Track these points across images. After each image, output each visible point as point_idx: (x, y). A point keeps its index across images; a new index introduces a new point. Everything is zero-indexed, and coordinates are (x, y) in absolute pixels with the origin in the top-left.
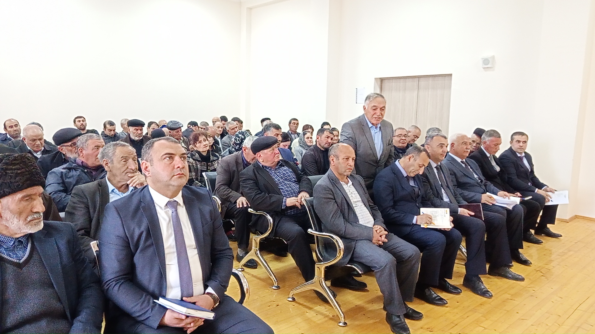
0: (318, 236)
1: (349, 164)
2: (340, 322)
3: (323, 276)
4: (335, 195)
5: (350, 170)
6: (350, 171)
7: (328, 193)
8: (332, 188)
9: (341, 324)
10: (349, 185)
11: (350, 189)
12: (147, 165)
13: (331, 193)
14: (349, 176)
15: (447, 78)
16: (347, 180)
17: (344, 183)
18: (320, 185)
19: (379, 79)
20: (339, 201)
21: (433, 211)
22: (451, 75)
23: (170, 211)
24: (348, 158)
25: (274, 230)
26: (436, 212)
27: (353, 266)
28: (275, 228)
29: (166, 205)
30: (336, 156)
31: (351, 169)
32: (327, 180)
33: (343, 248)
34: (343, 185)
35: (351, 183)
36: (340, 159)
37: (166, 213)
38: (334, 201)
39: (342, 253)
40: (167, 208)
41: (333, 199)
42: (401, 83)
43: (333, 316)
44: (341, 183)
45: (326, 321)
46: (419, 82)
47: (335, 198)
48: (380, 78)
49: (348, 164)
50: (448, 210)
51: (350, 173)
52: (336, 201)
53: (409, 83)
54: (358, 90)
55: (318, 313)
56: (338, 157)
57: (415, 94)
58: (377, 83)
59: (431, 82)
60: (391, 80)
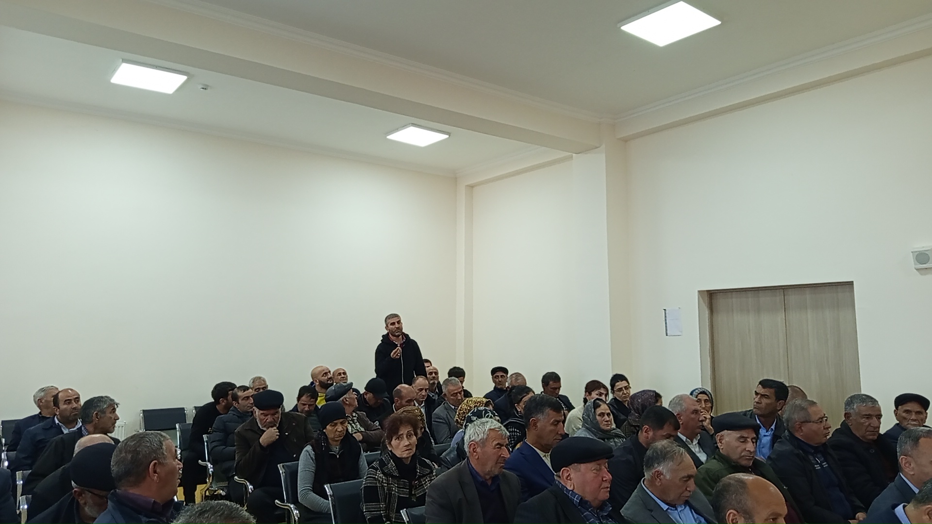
15: (843, 289)
19: (706, 293)
22: (851, 284)
42: (751, 299)
46: (786, 296)
48: (709, 291)
54: (667, 312)
56: (750, 517)
57: (780, 317)
58: (702, 298)
59: (808, 296)
60: (729, 294)
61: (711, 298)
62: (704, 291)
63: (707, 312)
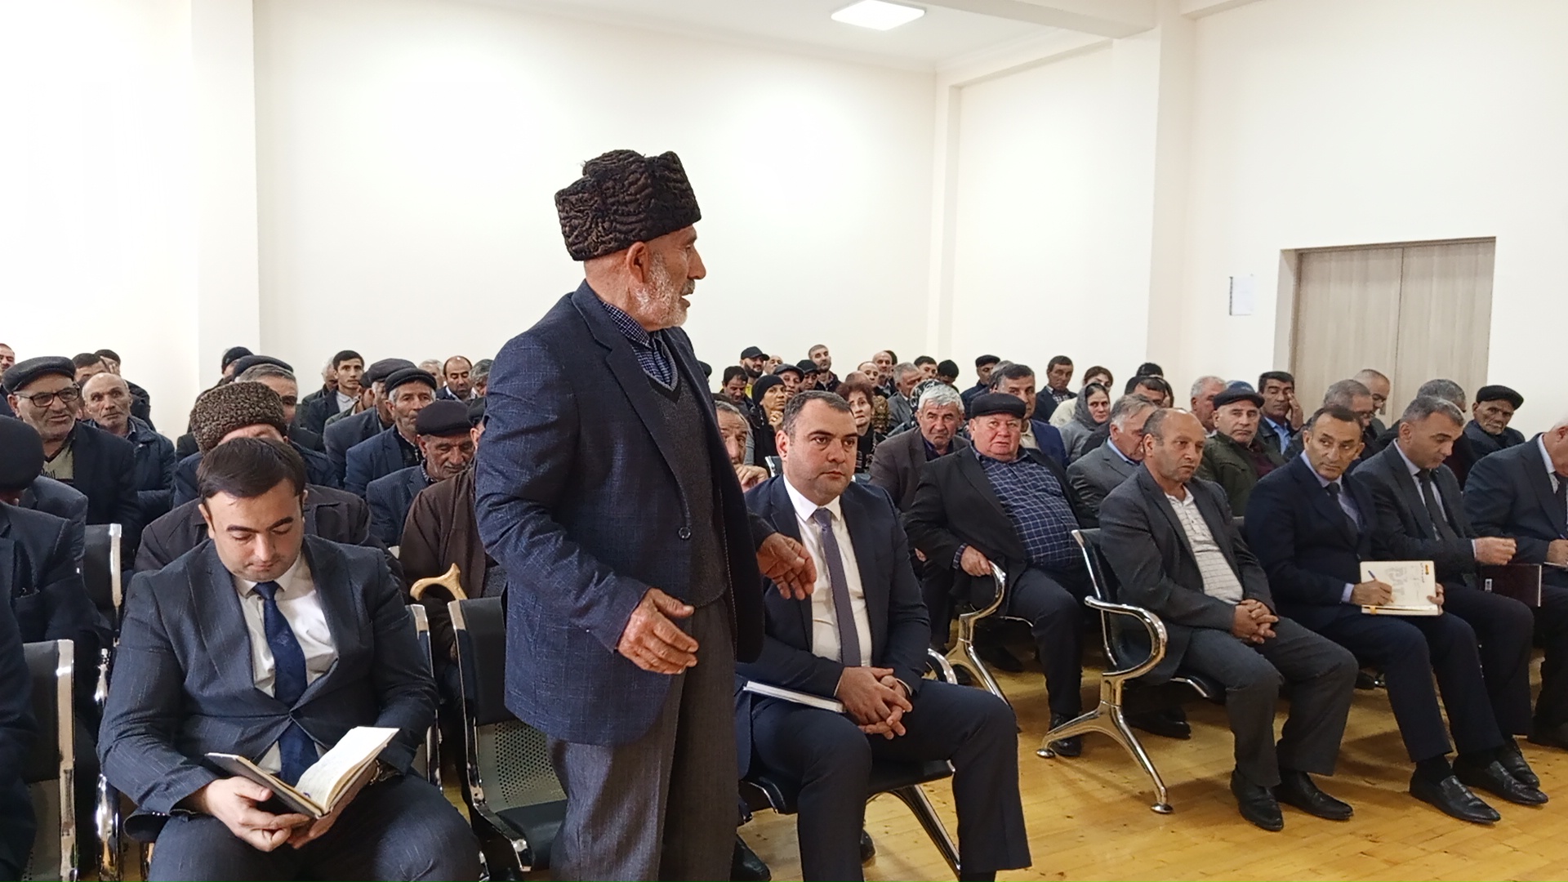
0: (1108, 612)
1: (1187, 457)
2: (1157, 805)
3: (1118, 702)
4: (1152, 522)
5: (1188, 469)
6: (1188, 472)
7: (1137, 518)
8: (1143, 504)
9: (1158, 808)
10: (1186, 502)
11: (1188, 512)
12: (784, 440)
13: (1143, 518)
14: (1188, 481)
15: (1481, 248)
16: (1182, 492)
17: (1173, 497)
18: (1116, 499)
19: (1293, 253)
20: (1161, 536)
21: (1392, 569)
22: (1492, 240)
23: (818, 528)
24: (1187, 443)
25: (1008, 600)
26: (1400, 571)
27: (1189, 681)
28: (1009, 595)
29: (812, 516)
30: (1158, 435)
31: (1193, 468)
32: (1136, 488)
33: (1166, 641)
34: (1172, 502)
35: (1190, 498)
36: (1168, 440)
37: (812, 530)
38: (1150, 535)
39: (1162, 650)
40: (813, 523)
41: (1146, 531)
42: (1355, 263)
43: (1140, 793)
44: (1168, 497)
45: (1123, 801)
46: (1405, 259)
47: (1150, 527)
48: (1296, 250)
49: (1184, 456)
50: (1431, 564)
51: (1188, 476)
52: (1153, 536)
53: (1376, 262)
54: (1234, 280)
55: (1106, 784)
56: (1161, 439)
57: (1394, 290)
58: (1287, 262)
59: (1436, 258)
60: (1327, 255)
61: (1301, 260)
62: (1289, 250)
63: (1291, 281)
